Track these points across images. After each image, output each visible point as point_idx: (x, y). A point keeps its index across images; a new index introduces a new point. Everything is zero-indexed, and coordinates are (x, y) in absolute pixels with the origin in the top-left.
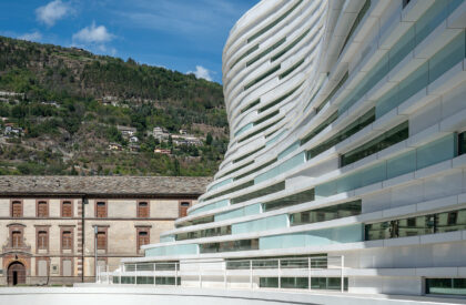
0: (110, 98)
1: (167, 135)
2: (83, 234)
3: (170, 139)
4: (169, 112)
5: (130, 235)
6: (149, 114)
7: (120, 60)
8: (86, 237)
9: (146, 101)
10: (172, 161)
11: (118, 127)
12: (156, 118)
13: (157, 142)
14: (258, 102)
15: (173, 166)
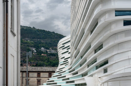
0: (27, 39)
1: (45, 50)
2: (23, 81)
3: (47, 51)
4: (46, 43)
5: (35, 81)
6: (40, 44)
7: (30, 27)
8: (23, 82)
9: (39, 40)
10: (47, 58)
11: (30, 48)
12: (42, 45)
13: (42, 52)
14: (64, 57)
15: (48, 59)
